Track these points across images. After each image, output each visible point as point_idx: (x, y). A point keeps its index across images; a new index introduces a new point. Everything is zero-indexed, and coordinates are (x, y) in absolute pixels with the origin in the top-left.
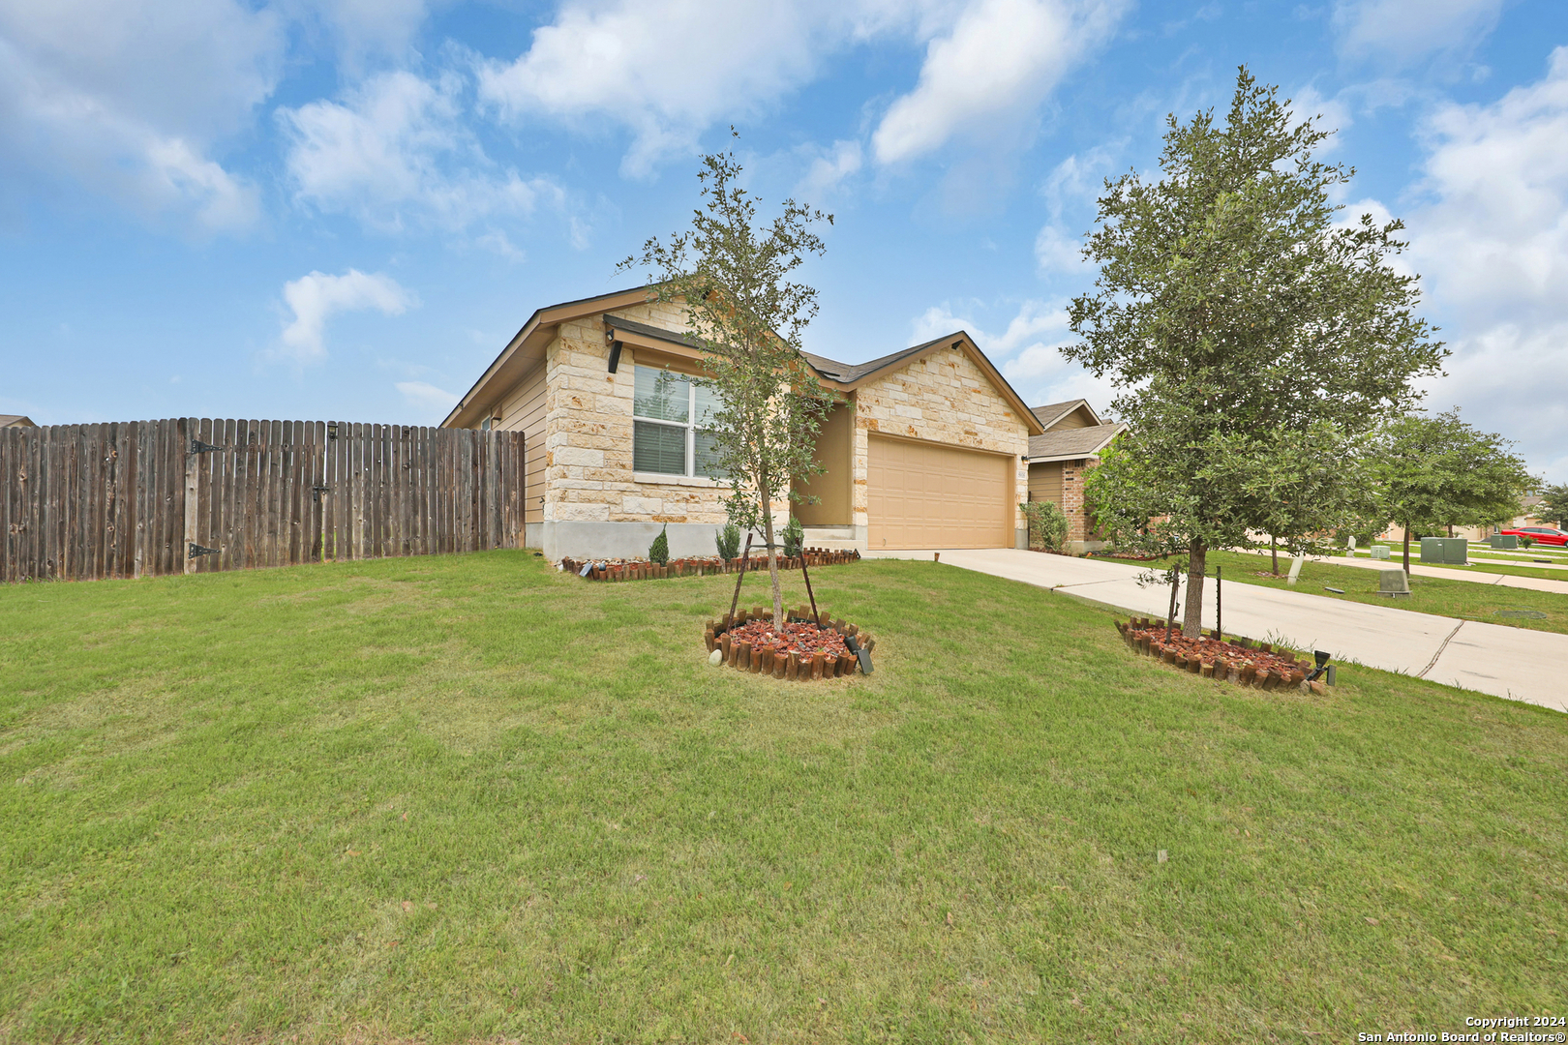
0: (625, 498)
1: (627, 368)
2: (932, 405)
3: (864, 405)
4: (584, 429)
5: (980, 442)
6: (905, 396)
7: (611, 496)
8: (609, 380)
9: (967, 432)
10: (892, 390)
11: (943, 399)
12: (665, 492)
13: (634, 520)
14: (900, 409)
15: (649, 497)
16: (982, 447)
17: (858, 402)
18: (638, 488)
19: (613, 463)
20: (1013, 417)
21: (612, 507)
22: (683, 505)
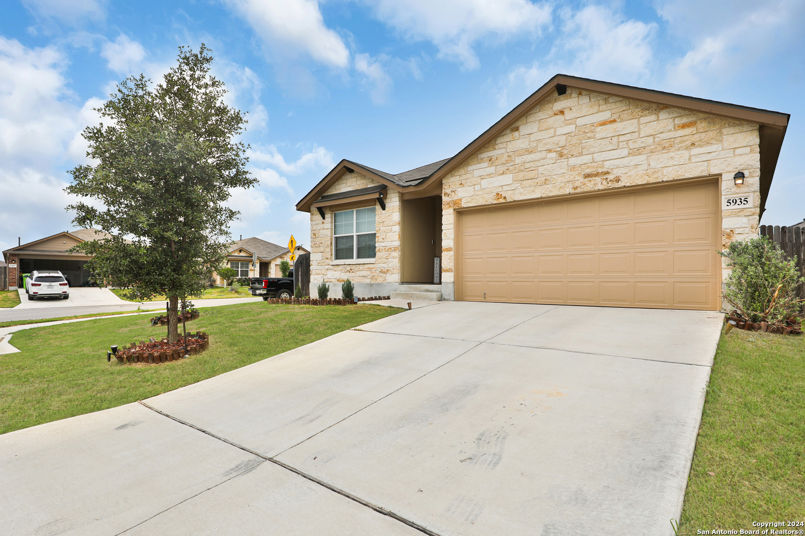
0: (328, 272)
1: (328, 216)
2: (527, 166)
3: (448, 191)
4: (316, 245)
5: (618, 180)
6: (492, 169)
7: (323, 272)
8: (323, 223)
9: (587, 176)
10: (477, 170)
11: (544, 154)
12: (341, 268)
13: (331, 282)
14: (484, 183)
15: (335, 271)
16: (620, 184)
17: (443, 190)
18: (332, 267)
19: (324, 257)
20: (702, 125)
21: (324, 276)
22: (348, 273)
